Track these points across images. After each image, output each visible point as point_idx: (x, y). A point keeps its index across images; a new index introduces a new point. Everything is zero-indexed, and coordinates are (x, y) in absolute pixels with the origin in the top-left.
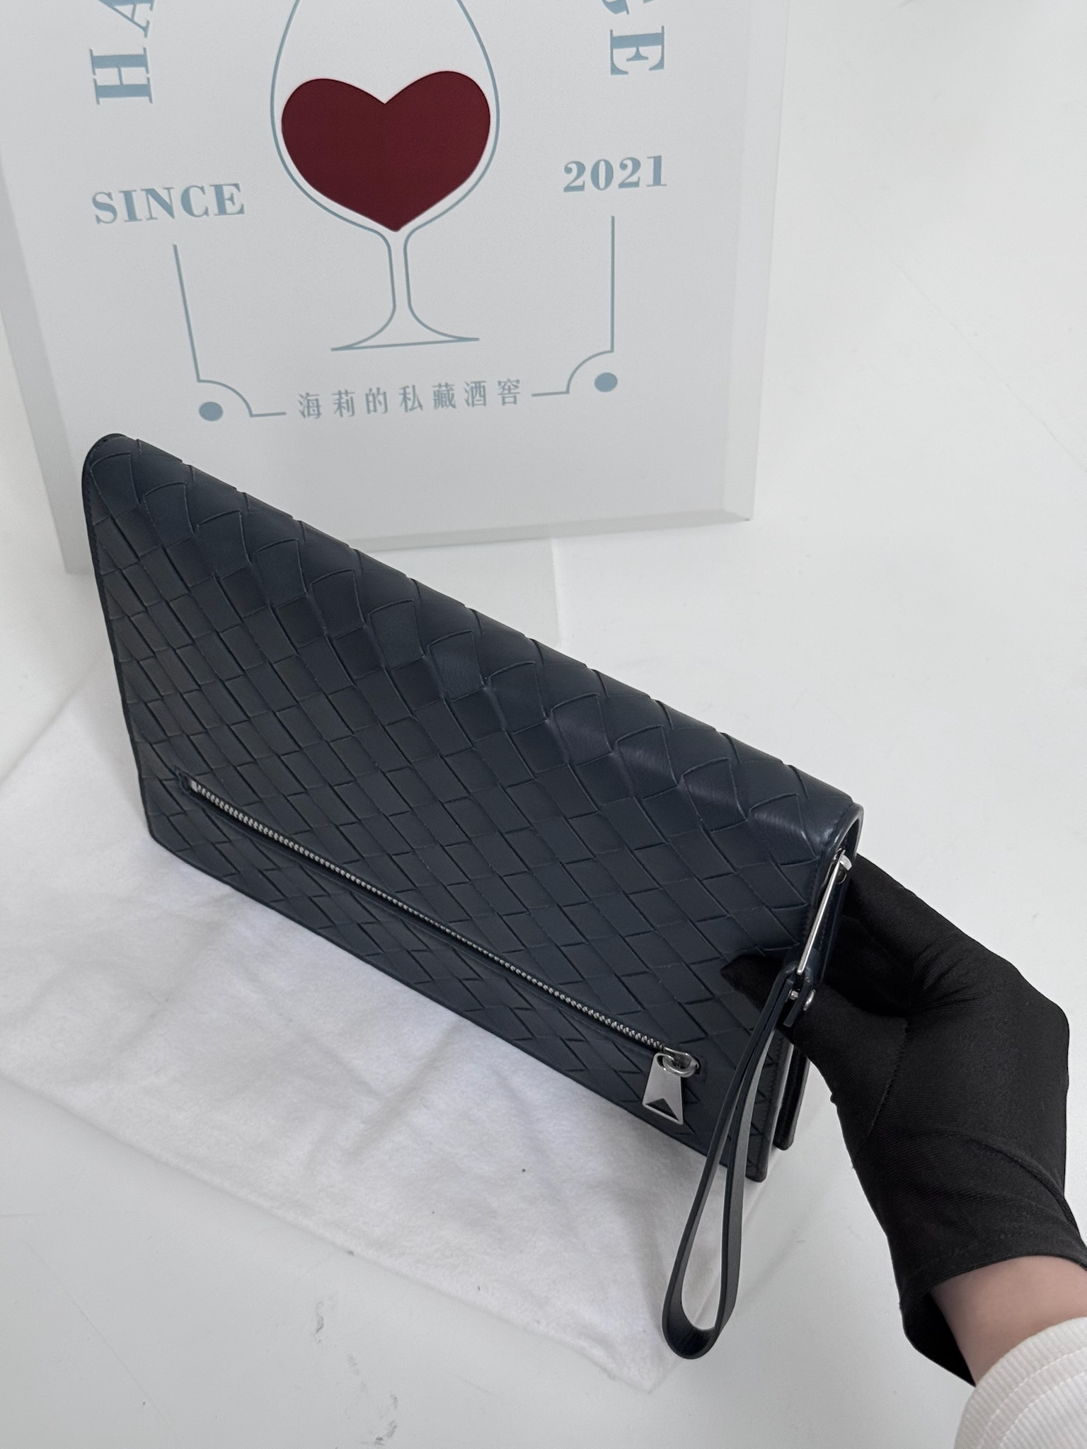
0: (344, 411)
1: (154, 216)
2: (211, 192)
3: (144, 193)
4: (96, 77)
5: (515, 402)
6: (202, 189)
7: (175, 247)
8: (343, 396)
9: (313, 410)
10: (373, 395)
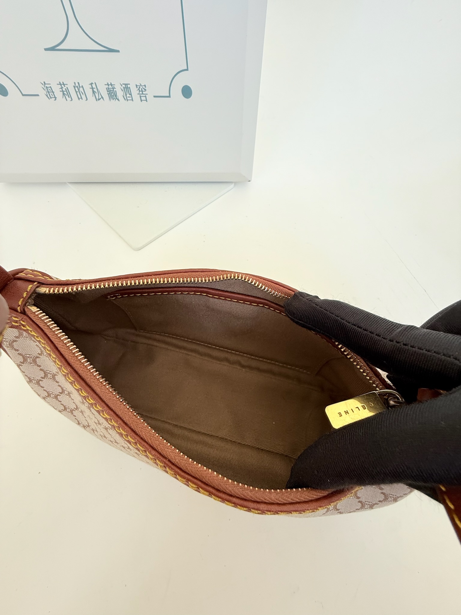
0: (67, 97)
5: (146, 100)
8: (63, 86)
9: (51, 95)
10: (77, 87)
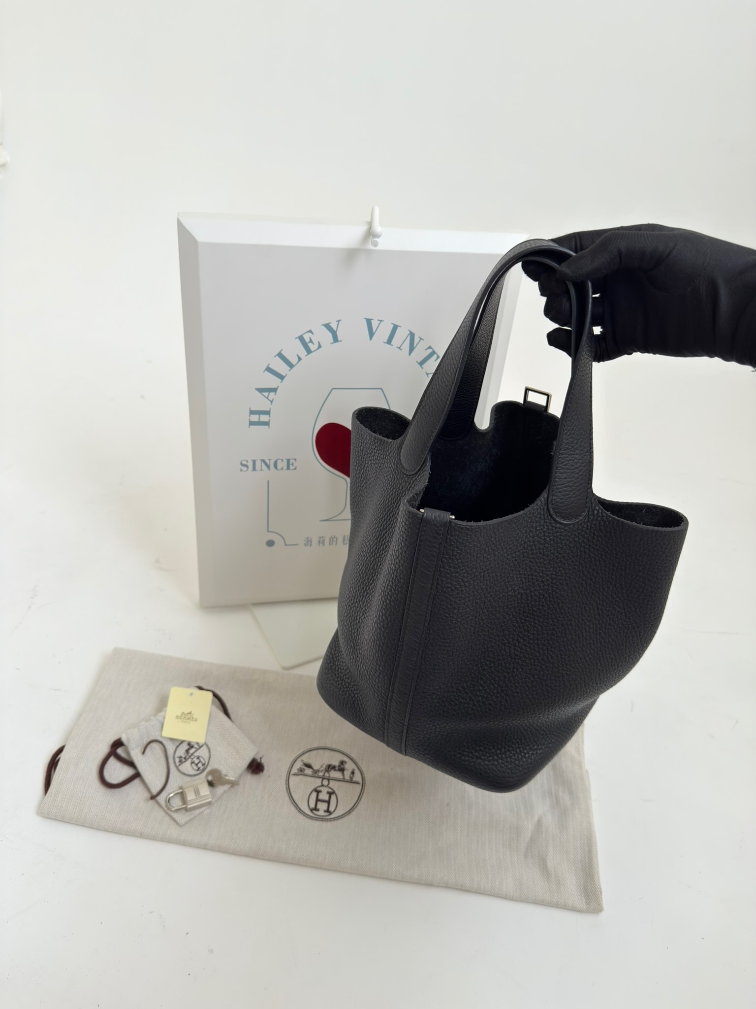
0: (321, 545)
1: (263, 469)
2: (285, 462)
3: (260, 461)
4: (249, 418)
6: (282, 460)
7: (268, 481)
8: (322, 539)
9: (309, 544)
